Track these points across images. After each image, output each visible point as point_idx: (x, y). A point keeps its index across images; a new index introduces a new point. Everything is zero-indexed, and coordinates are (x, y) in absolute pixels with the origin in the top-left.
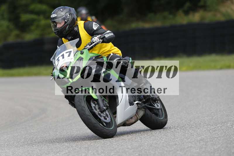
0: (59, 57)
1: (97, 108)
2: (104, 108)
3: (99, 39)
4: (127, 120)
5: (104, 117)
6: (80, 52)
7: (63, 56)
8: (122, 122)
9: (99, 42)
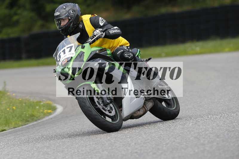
0: (60, 53)
1: (101, 102)
2: (108, 101)
3: (100, 32)
4: (134, 113)
5: (109, 111)
6: (81, 47)
7: (64, 51)
8: (128, 115)
9: (100, 35)
